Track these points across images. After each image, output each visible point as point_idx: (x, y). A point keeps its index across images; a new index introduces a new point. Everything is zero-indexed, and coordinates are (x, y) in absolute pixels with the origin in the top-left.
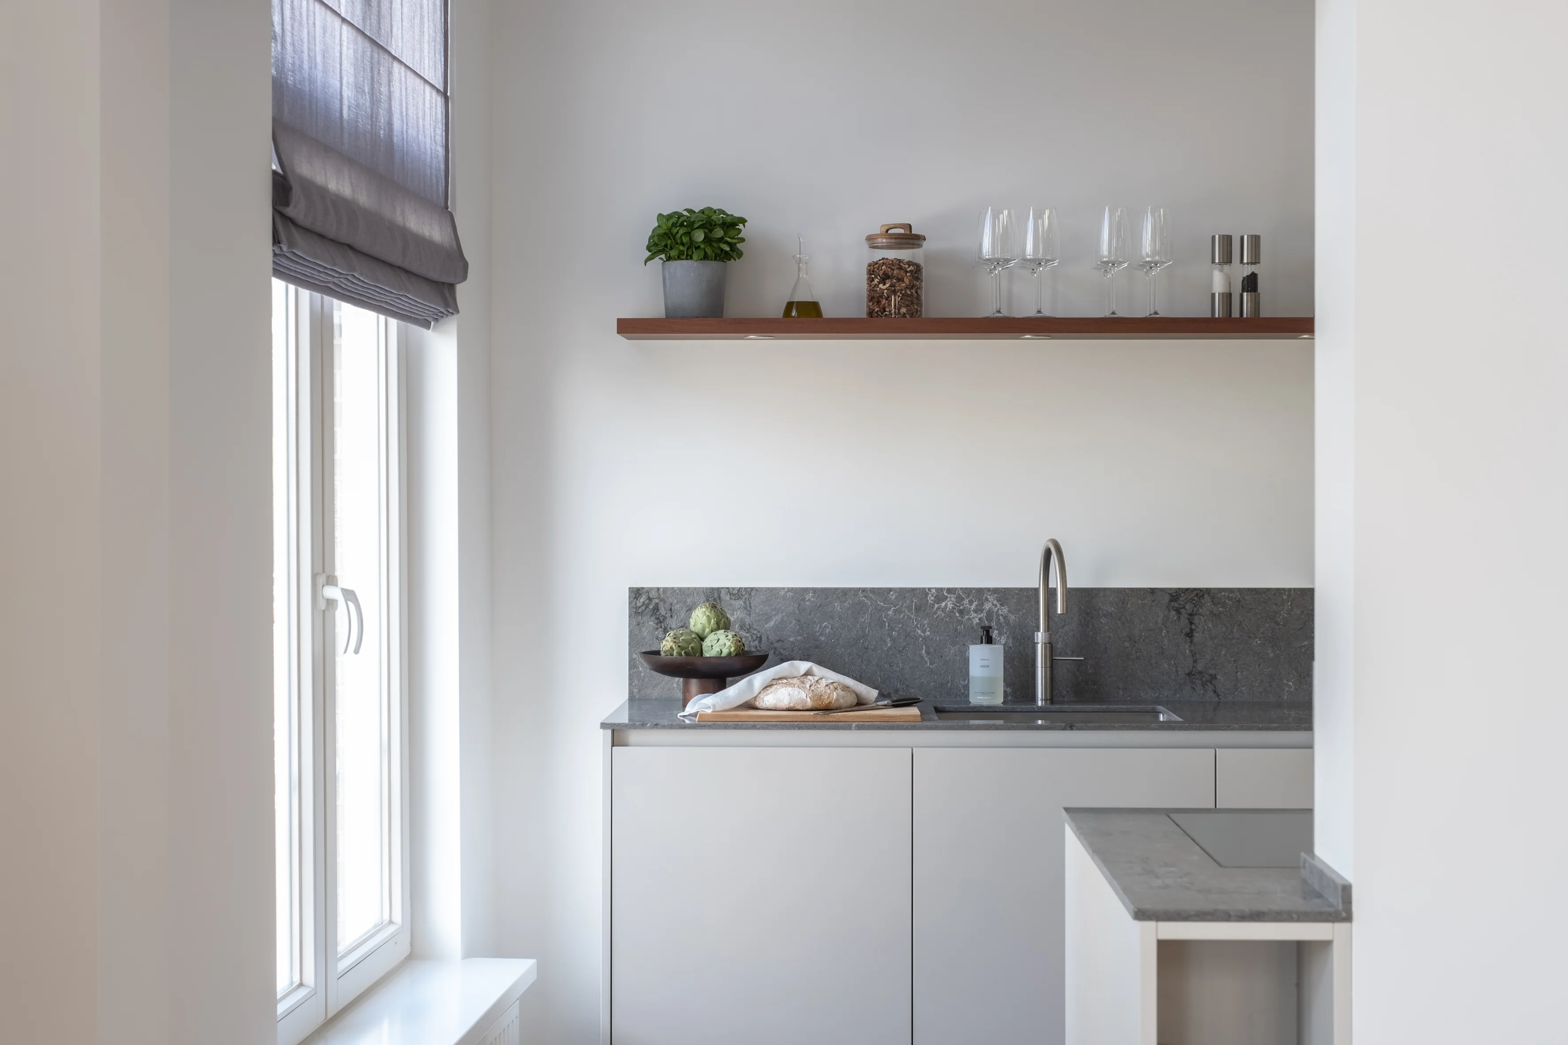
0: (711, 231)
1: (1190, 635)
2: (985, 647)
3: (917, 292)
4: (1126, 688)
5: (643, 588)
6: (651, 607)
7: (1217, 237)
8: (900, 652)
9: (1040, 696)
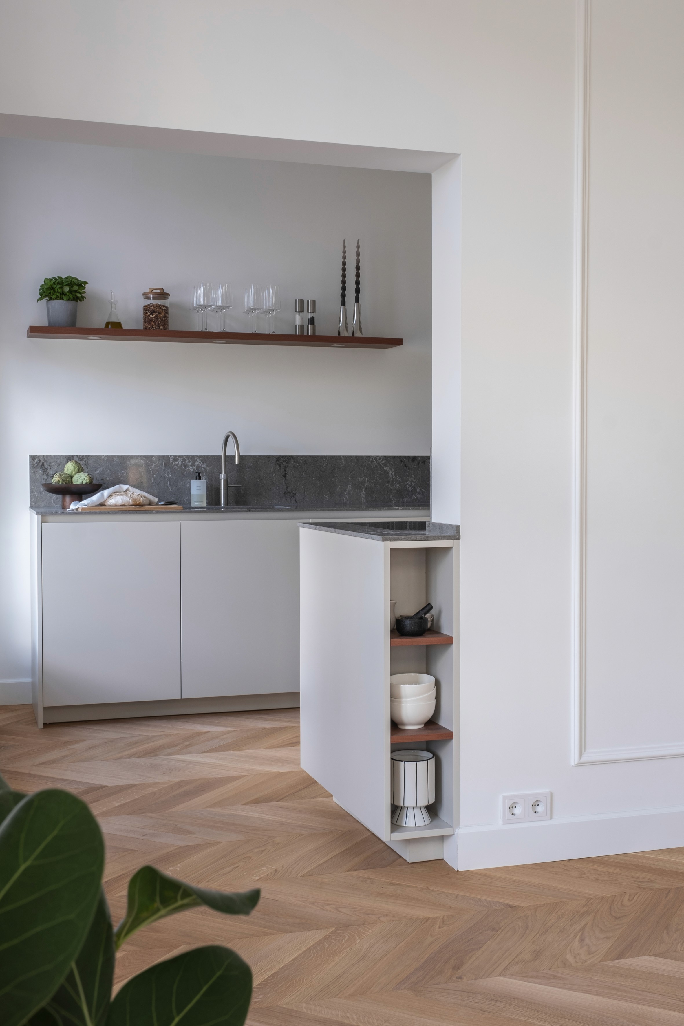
0: (72, 287)
1: (285, 476)
2: (198, 481)
3: (167, 319)
4: (257, 500)
5: (36, 455)
6: (40, 464)
7: (297, 300)
8: (157, 484)
9: (223, 502)
